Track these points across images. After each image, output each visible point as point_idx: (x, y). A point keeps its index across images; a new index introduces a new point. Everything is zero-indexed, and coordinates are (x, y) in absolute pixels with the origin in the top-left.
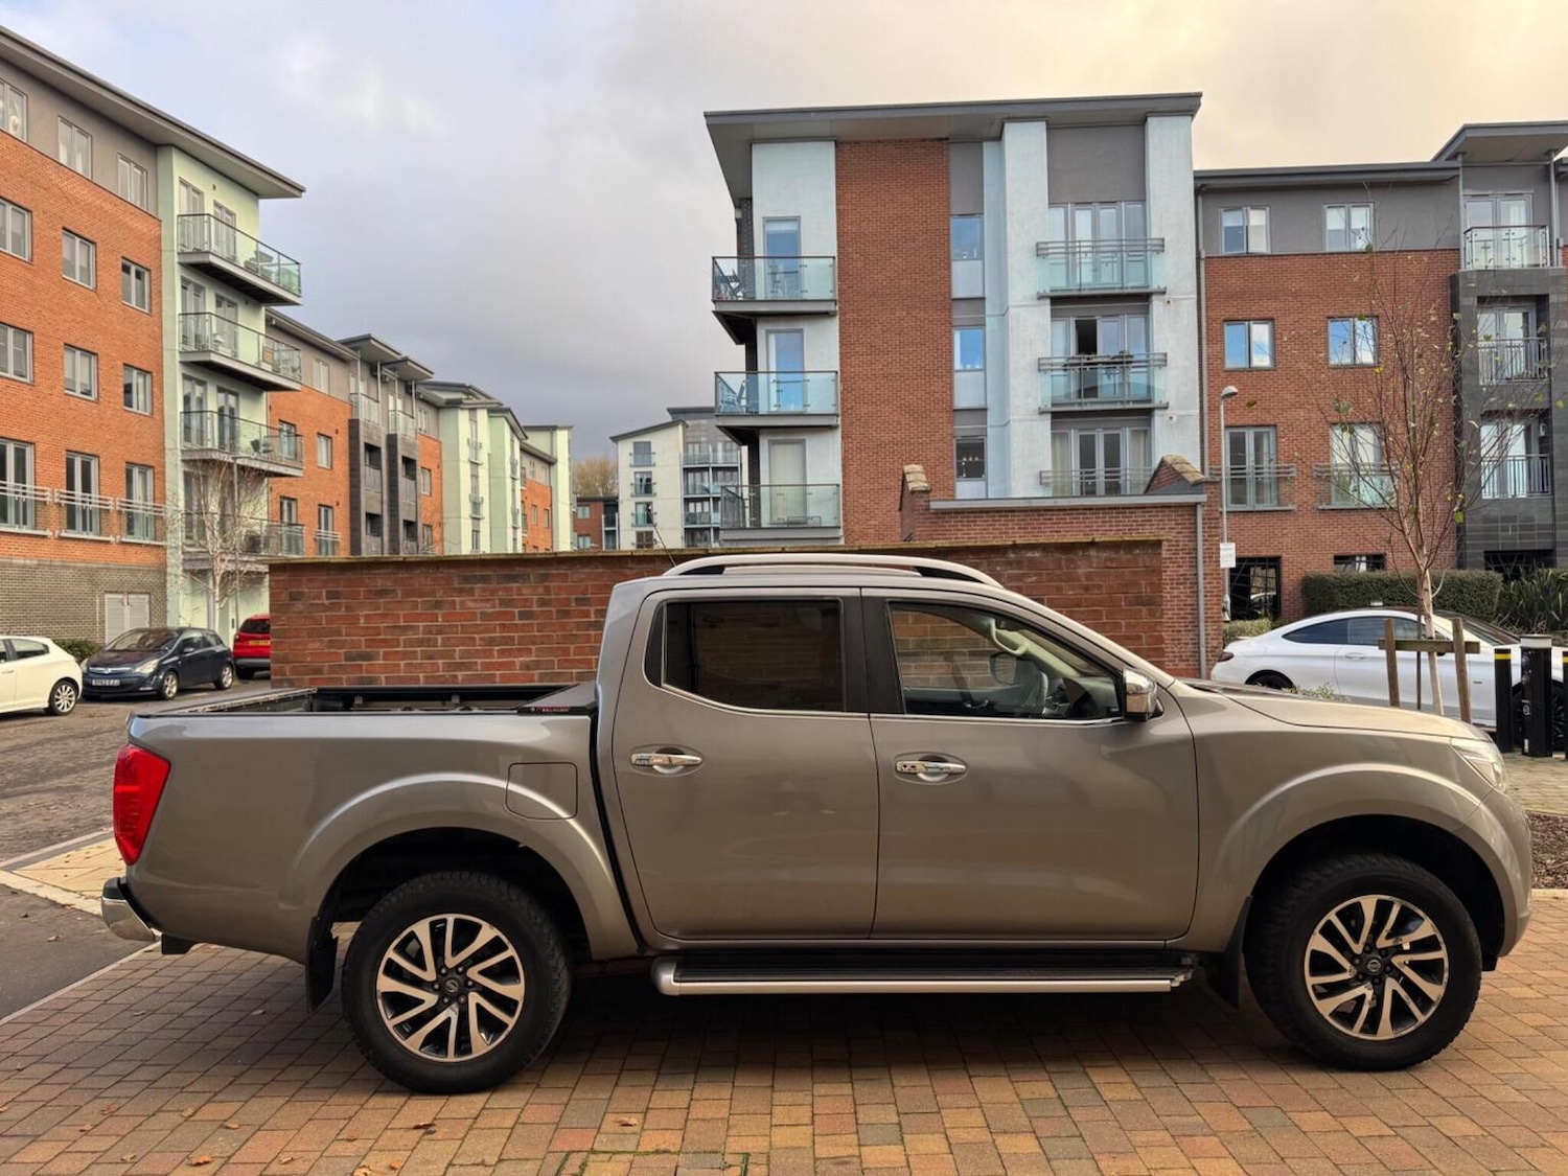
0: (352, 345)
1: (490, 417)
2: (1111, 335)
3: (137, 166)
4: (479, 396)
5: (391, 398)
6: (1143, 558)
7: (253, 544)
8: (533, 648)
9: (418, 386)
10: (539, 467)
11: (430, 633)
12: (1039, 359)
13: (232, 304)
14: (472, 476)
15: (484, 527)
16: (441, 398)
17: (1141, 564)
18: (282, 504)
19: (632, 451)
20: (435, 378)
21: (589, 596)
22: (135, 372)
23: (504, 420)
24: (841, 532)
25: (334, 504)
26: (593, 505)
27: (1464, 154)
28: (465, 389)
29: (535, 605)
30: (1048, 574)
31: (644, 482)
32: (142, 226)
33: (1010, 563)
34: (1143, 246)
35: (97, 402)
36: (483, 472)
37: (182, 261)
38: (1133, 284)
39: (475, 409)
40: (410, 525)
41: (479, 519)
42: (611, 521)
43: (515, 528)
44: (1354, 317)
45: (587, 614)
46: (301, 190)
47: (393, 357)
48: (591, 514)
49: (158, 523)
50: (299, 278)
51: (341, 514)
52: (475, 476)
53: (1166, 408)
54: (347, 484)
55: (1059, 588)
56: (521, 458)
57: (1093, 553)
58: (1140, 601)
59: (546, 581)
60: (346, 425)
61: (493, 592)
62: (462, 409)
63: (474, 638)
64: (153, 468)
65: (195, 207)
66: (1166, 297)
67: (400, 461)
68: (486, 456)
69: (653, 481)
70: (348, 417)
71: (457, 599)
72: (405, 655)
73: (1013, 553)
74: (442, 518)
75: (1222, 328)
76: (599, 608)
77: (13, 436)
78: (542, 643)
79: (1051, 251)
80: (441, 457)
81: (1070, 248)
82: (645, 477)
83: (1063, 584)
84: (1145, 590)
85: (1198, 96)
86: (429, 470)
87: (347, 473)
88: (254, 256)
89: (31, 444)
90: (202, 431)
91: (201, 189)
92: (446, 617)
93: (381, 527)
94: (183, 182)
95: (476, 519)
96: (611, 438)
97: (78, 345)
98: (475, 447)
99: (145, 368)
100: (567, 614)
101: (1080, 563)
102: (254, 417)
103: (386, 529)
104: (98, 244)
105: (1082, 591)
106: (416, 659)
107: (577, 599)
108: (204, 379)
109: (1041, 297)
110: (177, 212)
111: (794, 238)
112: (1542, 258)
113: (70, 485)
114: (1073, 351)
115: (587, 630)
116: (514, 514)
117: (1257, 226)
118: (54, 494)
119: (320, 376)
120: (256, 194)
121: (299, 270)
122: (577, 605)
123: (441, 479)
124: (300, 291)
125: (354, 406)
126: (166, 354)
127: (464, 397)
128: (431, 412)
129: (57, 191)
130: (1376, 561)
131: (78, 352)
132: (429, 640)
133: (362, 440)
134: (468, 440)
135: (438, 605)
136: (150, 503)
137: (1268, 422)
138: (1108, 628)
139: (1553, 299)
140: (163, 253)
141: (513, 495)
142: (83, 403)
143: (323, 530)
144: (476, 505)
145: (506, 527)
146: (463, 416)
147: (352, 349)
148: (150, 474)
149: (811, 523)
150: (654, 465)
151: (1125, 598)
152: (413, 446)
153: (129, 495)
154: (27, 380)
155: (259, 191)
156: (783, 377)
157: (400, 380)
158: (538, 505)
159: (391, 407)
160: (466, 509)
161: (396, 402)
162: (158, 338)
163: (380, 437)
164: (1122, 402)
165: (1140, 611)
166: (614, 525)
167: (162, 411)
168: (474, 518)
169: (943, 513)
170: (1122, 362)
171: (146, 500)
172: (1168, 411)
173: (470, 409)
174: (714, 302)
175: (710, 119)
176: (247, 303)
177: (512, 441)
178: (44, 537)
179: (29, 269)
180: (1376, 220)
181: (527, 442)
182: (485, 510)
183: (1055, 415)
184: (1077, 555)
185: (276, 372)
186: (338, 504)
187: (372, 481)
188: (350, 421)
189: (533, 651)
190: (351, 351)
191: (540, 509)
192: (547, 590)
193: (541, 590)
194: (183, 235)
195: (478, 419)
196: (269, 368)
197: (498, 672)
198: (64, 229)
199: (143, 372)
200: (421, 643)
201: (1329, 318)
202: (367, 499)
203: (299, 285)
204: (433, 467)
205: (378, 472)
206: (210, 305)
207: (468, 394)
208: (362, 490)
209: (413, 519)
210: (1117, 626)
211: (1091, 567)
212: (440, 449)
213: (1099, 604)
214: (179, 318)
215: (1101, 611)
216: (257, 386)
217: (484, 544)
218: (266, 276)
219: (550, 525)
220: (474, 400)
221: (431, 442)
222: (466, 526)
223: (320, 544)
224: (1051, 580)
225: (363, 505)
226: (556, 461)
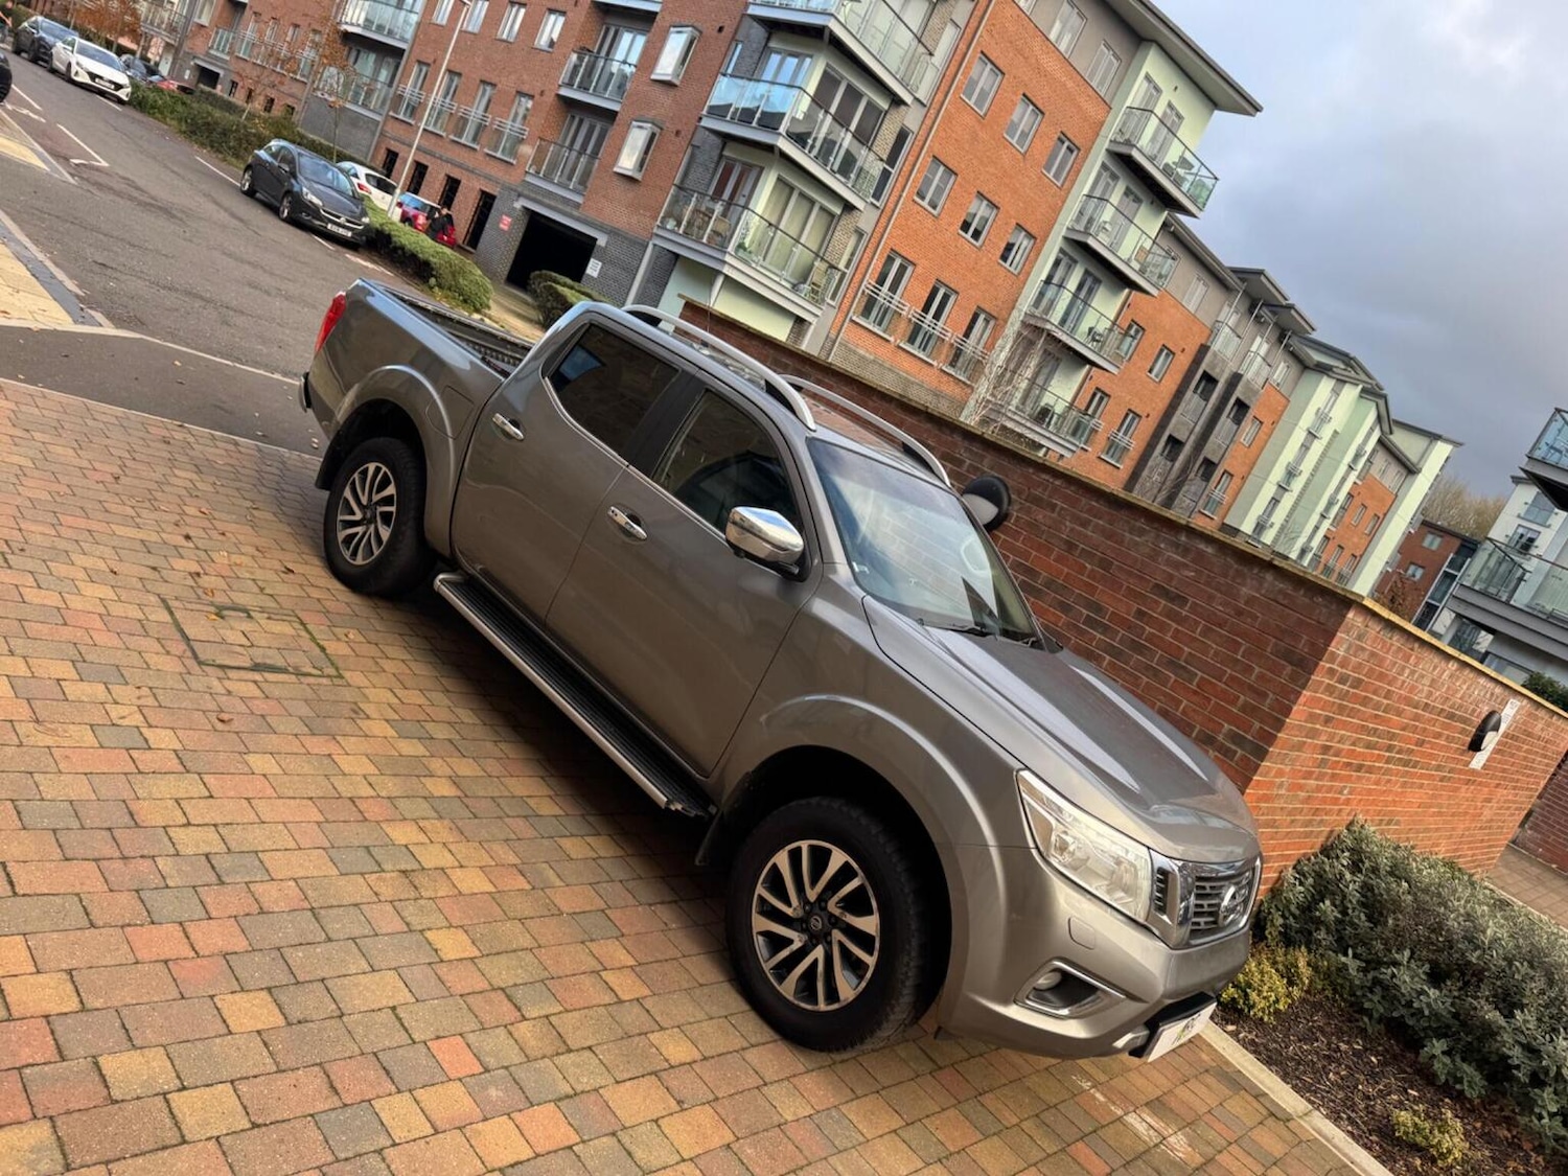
0: (1241, 276)
1: (1359, 397)
3: (1115, 55)
4: (1359, 370)
5: (1258, 339)
6: (1323, 610)
7: (1043, 415)
9: (1293, 337)
10: (1393, 468)
13: (1138, 200)
14: (1302, 445)
15: (1287, 501)
16: (1311, 358)
17: (1315, 616)
18: (1094, 395)
19: (1530, 502)
20: (1314, 336)
22: (1023, 233)
23: (1374, 404)
25: (1144, 415)
26: (1448, 538)
28: (1346, 359)
31: (1524, 540)
32: (1092, 109)
33: (1177, 545)
35: (979, 249)
36: (1317, 448)
37: (1111, 148)
39: (1345, 382)
40: (1209, 466)
41: (1286, 490)
42: (1458, 564)
43: (1323, 516)
46: (1257, 109)
47: (1278, 300)
48: (1440, 546)
49: (977, 367)
50: (1210, 193)
51: (1145, 428)
52: (1305, 447)
54: (1167, 401)
55: (1211, 598)
56: (1374, 451)
57: (1269, 577)
58: (1288, 656)
60: (1195, 348)
62: (1328, 376)
64: (996, 320)
65: (1147, 103)
67: (1232, 401)
68: (1331, 433)
69: (1536, 544)
70: (1202, 341)
73: (1187, 536)
74: (1249, 473)
77: (904, 254)
80: (1281, 416)
82: (1529, 534)
84: (1302, 647)
86: (1261, 422)
87: (1173, 391)
88: (1177, 160)
89: (914, 265)
90: (1051, 304)
91: (1161, 85)
93: (1178, 455)
94: (1148, 78)
95: (1282, 488)
96: (1513, 477)
97: (987, 196)
98: (1323, 418)
99: (1033, 232)
101: (1249, 581)
102: (1105, 307)
103: (1182, 458)
104: (1047, 114)
105: (1232, 613)
108: (1076, 257)
110: (1128, 104)
113: (926, 309)
116: (1331, 502)
118: (911, 310)
119: (1195, 294)
120: (1213, 103)
121: (1213, 185)
123: (1269, 436)
124: (1204, 204)
125: (1213, 332)
126: (1056, 226)
127: (1342, 366)
128: (1295, 368)
129: (1034, 61)
131: (985, 202)
133: (1203, 367)
134: (1319, 409)
136: (980, 347)
138: (1239, 667)
140: (1098, 138)
141: (1340, 482)
142: (967, 246)
143: (1121, 434)
144: (1291, 474)
145: (1313, 510)
146: (1326, 385)
147: (1240, 278)
148: (992, 323)
150: (1549, 526)
151: (1276, 645)
152: (1256, 393)
153: (967, 335)
154: (935, 212)
155: (1218, 102)
157: (1276, 324)
158: (1367, 508)
159: (1254, 349)
160: (1277, 474)
161: (1260, 346)
162: (1056, 210)
163: (1223, 370)
165: (1284, 667)
166: (1459, 571)
167: (1029, 274)
168: (1280, 486)
171: (978, 343)
173: (1339, 381)
176: (1151, 203)
177: (1372, 430)
178: (887, 341)
179: (979, 122)
181: (1391, 437)
182: (1297, 485)
185: (1142, 272)
186: (1148, 416)
187: (1193, 408)
188: (1202, 346)
190: (1238, 281)
191: (1370, 513)
194: (1124, 123)
195: (1344, 394)
196: (1137, 266)
198: (1024, 95)
199: (1030, 236)
202: (1178, 422)
203: (1207, 199)
204: (1267, 421)
205: (1203, 404)
206: (1116, 196)
207: (1348, 365)
208: (1178, 412)
209: (1216, 461)
210: (1248, 670)
211: (1258, 591)
212: (1286, 407)
213: (1244, 635)
214: (1081, 198)
215: (1240, 644)
216: (1121, 280)
217: (1279, 517)
218: (1178, 183)
219: (1372, 536)
220: (1353, 374)
221: (1279, 397)
222: (1269, 490)
223: (1112, 446)
224: (1208, 584)
225: (1171, 426)
226: (1419, 471)
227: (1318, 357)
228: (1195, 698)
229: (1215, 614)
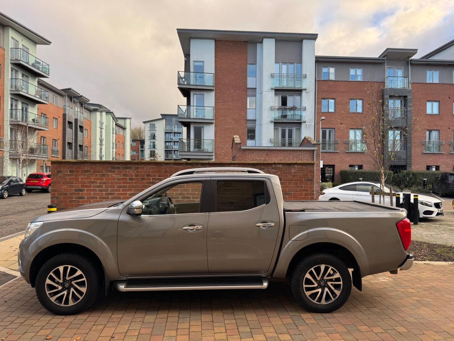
0: (65, 91)
1: (106, 114)
2: (291, 101)
5: (76, 108)
6: (309, 168)
7: (32, 151)
8: (133, 189)
9: (85, 104)
10: (121, 130)
11: (101, 184)
12: (271, 107)
13: (27, 76)
15: (104, 148)
17: (309, 170)
18: (41, 139)
19: (149, 126)
20: (90, 102)
21: (151, 174)
23: (110, 115)
24: (214, 154)
26: (137, 142)
27: (387, 56)
29: (134, 176)
30: (283, 172)
31: (153, 136)
33: (273, 168)
34: (301, 77)
36: (104, 131)
37: (12, 62)
38: (297, 87)
39: (102, 112)
40: (81, 146)
41: (102, 145)
42: (142, 147)
43: (113, 148)
44: (357, 99)
45: (150, 179)
46: (50, 43)
47: (77, 95)
48: (136, 144)
49: (1, 143)
50: (49, 69)
51: (60, 142)
52: (101, 132)
53: (305, 122)
54: (62, 133)
55: (286, 176)
56: (115, 127)
57: (296, 166)
58: (308, 180)
59: (137, 169)
60: (62, 115)
61: (121, 172)
62: (98, 111)
63: (115, 186)
65: (16, 46)
66: (306, 91)
67: (78, 127)
68: (105, 126)
69: (156, 135)
70: (63, 113)
71: (110, 174)
72: (93, 190)
73: (274, 165)
74: (91, 144)
75: (321, 100)
76: (153, 178)
78: (136, 188)
79: (275, 76)
80: (91, 126)
81: (280, 76)
82: (153, 134)
83: (288, 175)
84: (310, 177)
85: (317, 35)
86: (87, 130)
87: (62, 130)
88: (35, 62)
90: (16, 115)
91: (18, 40)
92: (106, 179)
94: (12, 38)
95: (101, 145)
96: (143, 122)
98: (101, 123)
100: (143, 179)
101: (292, 169)
102: (33, 112)
103: (73, 147)
105: (292, 177)
106: (97, 191)
107: (147, 175)
108: (17, 99)
109: (272, 89)
110: (10, 47)
111: (202, 67)
112: (406, 86)
114: (280, 105)
115: (149, 184)
116: (113, 144)
117: (331, 72)
120: (36, 43)
121: (49, 67)
122: (147, 177)
123: (91, 133)
124: (49, 73)
125: (65, 109)
126: (5, 92)
127: (99, 108)
128: (88, 112)
130: (360, 167)
132: (101, 186)
133: (67, 120)
134: (100, 121)
135: (104, 175)
137: (333, 127)
138: (300, 187)
139: (408, 97)
140: (5, 59)
141: (113, 138)
143: (54, 147)
144: (101, 141)
145: (110, 148)
146: (98, 114)
147: (65, 92)
149: (205, 151)
150: (156, 131)
151: (305, 179)
152: (83, 122)
155: (36, 42)
156: (198, 108)
157: (79, 102)
159: (76, 110)
160: (98, 142)
161: (77, 109)
162: (3, 86)
163: (72, 119)
164: (293, 120)
165: (308, 183)
166: (143, 148)
168: (100, 145)
169: (245, 150)
170: (294, 108)
172: (306, 123)
173: (100, 112)
174: (178, 84)
175: (179, 31)
176: (32, 76)
177: (113, 122)
180: (363, 73)
181: (117, 122)
182: (104, 142)
183: (275, 123)
184: (291, 166)
185: (41, 98)
186: (59, 139)
187: (70, 132)
188: (63, 114)
189: (133, 190)
191: (121, 143)
192: (138, 172)
193: (136, 172)
194: (12, 54)
195: (103, 115)
196: (39, 97)
197: (122, 196)
200: (98, 187)
201: (350, 99)
202: (68, 138)
203: (49, 72)
205: (72, 130)
206: (20, 76)
207: (100, 107)
208: (67, 135)
209: (82, 145)
210: (302, 187)
211: (295, 170)
212: (91, 123)
213: (297, 180)
214: (10, 80)
215: (298, 182)
216: (34, 102)
217: (104, 153)
218: (38, 69)
219: (124, 148)
220: (102, 109)
221: (88, 121)
222: (98, 147)
223: (53, 151)
224: (284, 173)
225: (67, 140)
226: (126, 128)
227: (93, 108)
228: (294, 198)
229: (289, 179)
